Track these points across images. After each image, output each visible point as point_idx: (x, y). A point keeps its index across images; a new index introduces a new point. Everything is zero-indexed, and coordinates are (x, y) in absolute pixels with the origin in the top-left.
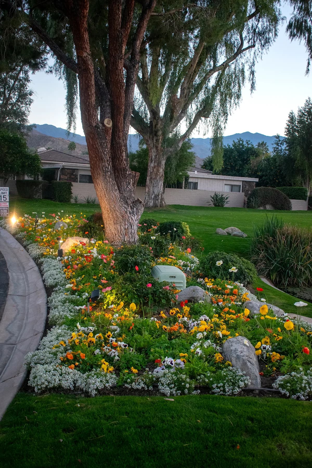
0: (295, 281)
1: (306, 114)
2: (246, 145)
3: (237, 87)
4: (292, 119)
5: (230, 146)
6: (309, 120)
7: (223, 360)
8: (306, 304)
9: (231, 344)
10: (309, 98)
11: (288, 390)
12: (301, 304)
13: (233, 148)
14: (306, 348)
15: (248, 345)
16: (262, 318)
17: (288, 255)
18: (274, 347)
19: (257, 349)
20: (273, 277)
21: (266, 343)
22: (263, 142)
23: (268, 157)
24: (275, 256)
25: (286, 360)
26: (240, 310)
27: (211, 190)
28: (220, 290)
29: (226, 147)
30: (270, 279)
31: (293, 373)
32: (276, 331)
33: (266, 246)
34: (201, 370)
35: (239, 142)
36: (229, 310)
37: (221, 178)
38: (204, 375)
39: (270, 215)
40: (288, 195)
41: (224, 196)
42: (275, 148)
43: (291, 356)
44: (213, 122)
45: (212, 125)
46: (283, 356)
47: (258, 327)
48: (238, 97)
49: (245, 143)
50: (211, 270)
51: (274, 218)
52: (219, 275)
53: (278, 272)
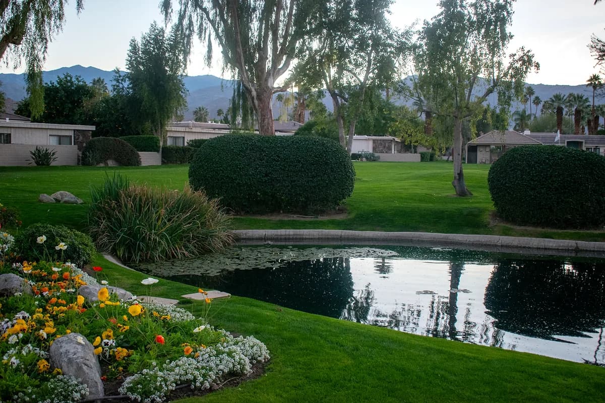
0: (149, 255)
1: (152, 42)
2: (76, 82)
3: (57, 4)
4: (134, 49)
5: (53, 83)
6: (156, 50)
7: (50, 368)
8: (156, 281)
9: (60, 346)
10: (155, 22)
11: (139, 393)
12: (150, 281)
13: (58, 86)
14: (160, 336)
15: (83, 343)
16: (102, 305)
17: (138, 222)
18: (120, 341)
19: (96, 347)
20: (120, 253)
21: (108, 337)
22: (100, 79)
23: (107, 98)
24: (120, 225)
25: (136, 356)
26: (72, 299)
27: (30, 144)
28: (45, 276)
29: (48, 85)
30: (116, 255)
31: (145, 371)
32: (121, 320)
33: (107, 213)
34: (18, 386)
35: (66, 78)
36: (57, 302)
37: (44, 127)
38: (23, 392)
39: (111, 173)
40: (136, 147)
41: (49, 151)
42: (114, 86)
43: (141, 350)
44: (26, 51)
45: (26, 54)
46: (131, 351)
47: (98, 318)
48: (60, 17)
49: (74, 79)
50: (30, 249)
51: (116, 177)
52: (43, 255)
53: (127, 245)
